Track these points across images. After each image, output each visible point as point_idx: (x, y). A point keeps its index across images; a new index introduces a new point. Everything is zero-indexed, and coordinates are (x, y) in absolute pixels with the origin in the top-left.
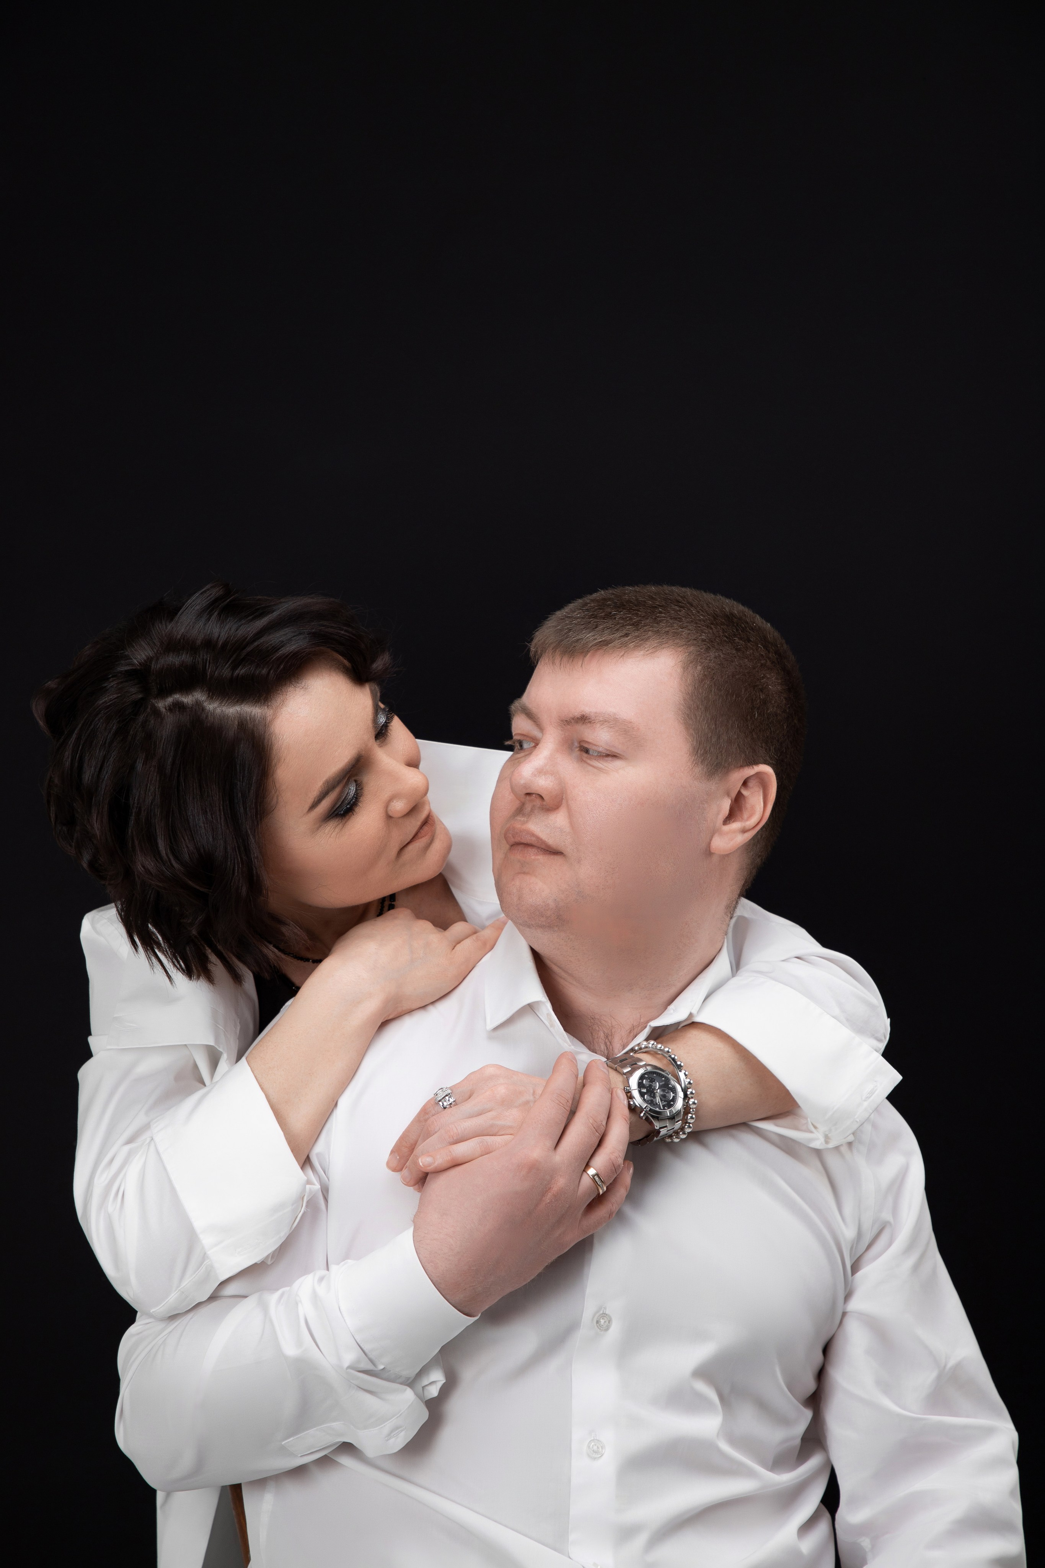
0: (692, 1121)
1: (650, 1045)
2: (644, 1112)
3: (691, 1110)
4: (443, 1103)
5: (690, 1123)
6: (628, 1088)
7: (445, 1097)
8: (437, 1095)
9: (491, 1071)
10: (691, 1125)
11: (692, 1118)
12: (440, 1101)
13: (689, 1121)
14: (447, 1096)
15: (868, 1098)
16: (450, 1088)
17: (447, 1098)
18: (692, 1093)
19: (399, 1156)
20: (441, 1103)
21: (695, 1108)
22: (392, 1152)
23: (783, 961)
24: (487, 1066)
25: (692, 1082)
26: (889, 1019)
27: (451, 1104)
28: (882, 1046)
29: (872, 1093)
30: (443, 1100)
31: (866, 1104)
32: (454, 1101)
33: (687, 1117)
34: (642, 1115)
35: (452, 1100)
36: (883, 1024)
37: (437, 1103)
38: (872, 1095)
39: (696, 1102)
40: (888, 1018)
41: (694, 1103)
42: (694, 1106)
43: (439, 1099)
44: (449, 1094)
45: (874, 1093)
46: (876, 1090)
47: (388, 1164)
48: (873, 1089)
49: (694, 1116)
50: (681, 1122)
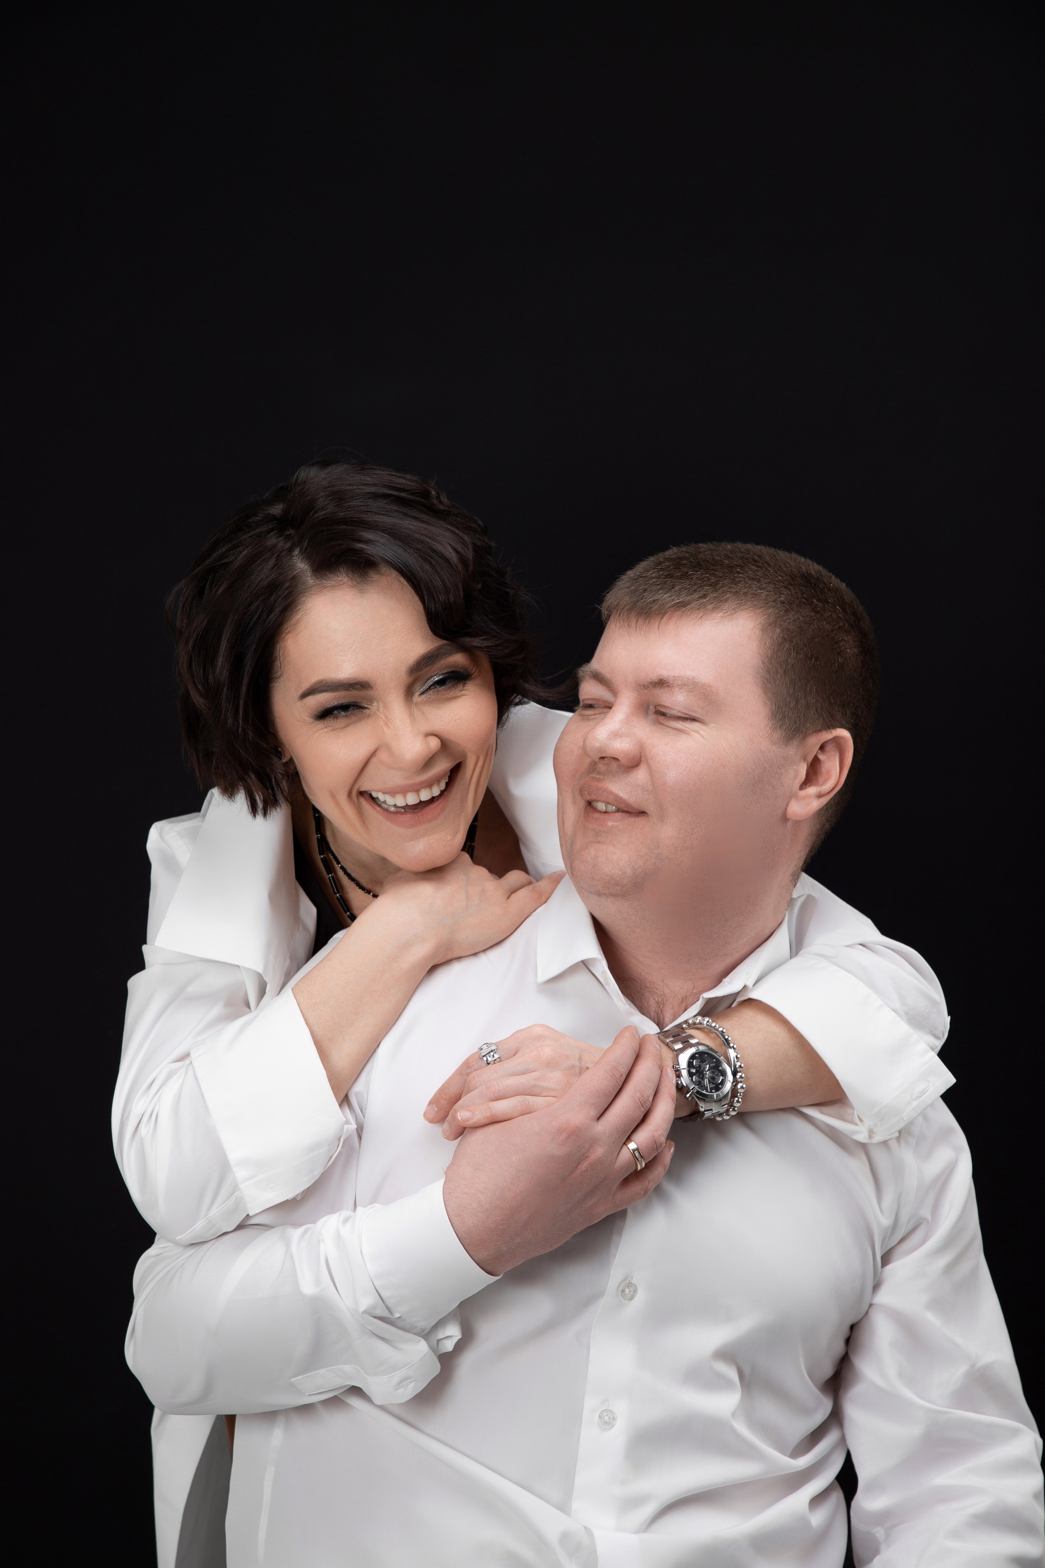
0: (738, 1105)
1: (705, 1022)
2: (690, 1093)
3: (739, 1094)
4: (487, 1059)
5: (735, 1107)
6: (677, 1066)
7: (489, 1052)
8: (481, 1049)
9: (538, 1031)
10: (736, 1109)
11: (738, 1101)
12: (484, 1056)
13: (735, 1105)
14: (492, 1051)
15: (918, 1097)
16: (496, 1044)
17: (492, 1053)
18: (741, 1077)
19: (437, 1107)
20: (485, 1058)
21: (743, 1093)
22: (430, 1103)
23: (847, 946)
24: (535, 1025)
25: (742, 1065)
26: (949, 1017)
27: (495, 1060)
28: (939, 1044)
29: (923, 1092)
30: (487, 1056)
31: (915, 1103)
32: (499, 1058)
33: (734, 1101)
34: (688, 1095)
35: (496, 1056)
36: (944, 1021)
37: (482, 1058)
38: (923, 1095)
39: (744, 1086)
40: (949, 1015)
41: (742, 1087)
42: (743, 1091)
43: (484, 1054)
44: (494, 1050)
45: (925, 1094)
46: (928, 1090)
47: (425, 1115)
48: (925, 1089)
49: (740, 1100)
50: (726, 1106)
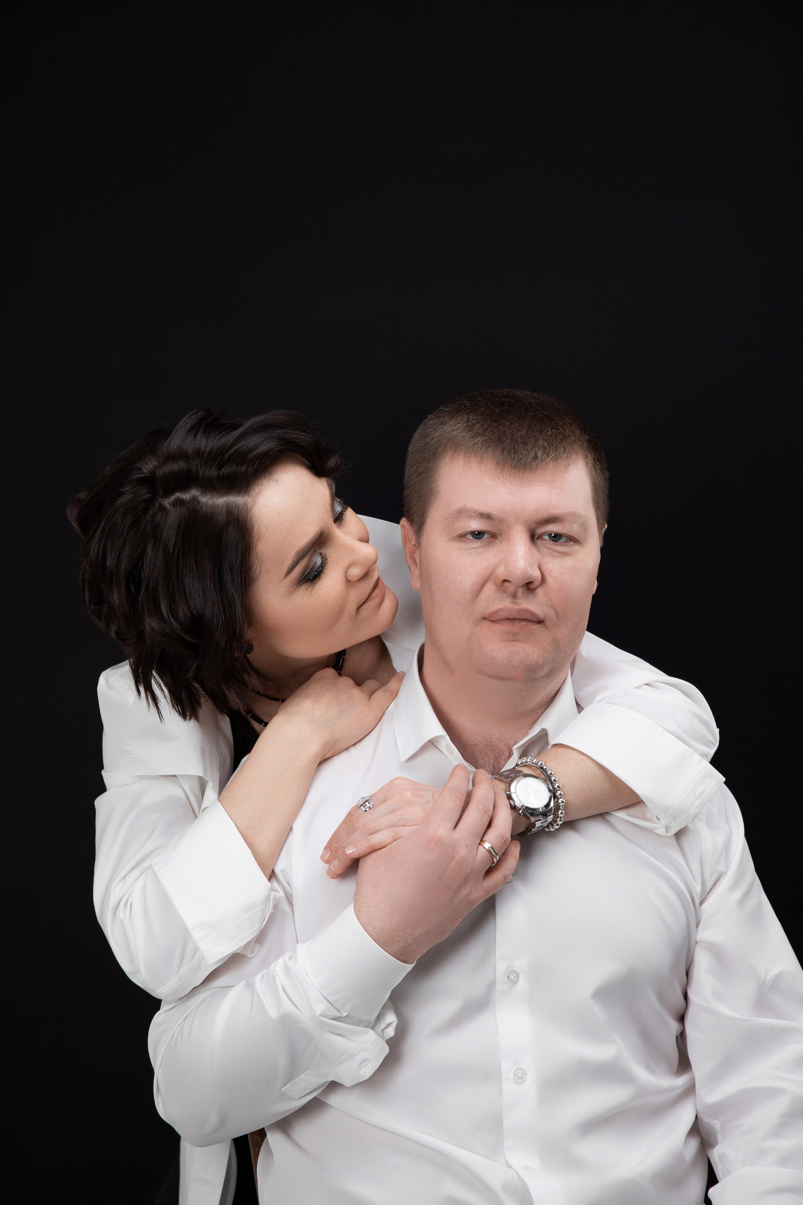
0: (562, 816)
1: (529, 760)
2: (522, 810)
3: (561, 807)
4: (364, 807)
5: (560, 817)
6: (509, 792)
7: (365, 803)
8: (359, 802)
9: (399, 783)
10: (562, 819)
11: (562, 813)
13: (560, 816)
14: (366, 801)
15: (699, 797)
16: (370, 796)
17: (367, 803)
18: (560, 794)
19: (330, 851)
21: (564, 806)
23: (636, 688)
24: (395, 779)
25: (560, 786)
27: (370, 808)
29: (702, 793)
30: (364, 805)
31: (697, 802)
33: (558, 813)
34: (520, 812)
35: (371, 804)
36: (715, 736)
37: (360, 808)
38: (702, 795)
39: (564, 801)
41: (563, 802)
42: (563, 804)
43: (361, 804)
44: (368, 800)
45: (704, 793)
46: (706, 791)
48: (703, 790)
49: (563, 812)
50: (552, 816)
